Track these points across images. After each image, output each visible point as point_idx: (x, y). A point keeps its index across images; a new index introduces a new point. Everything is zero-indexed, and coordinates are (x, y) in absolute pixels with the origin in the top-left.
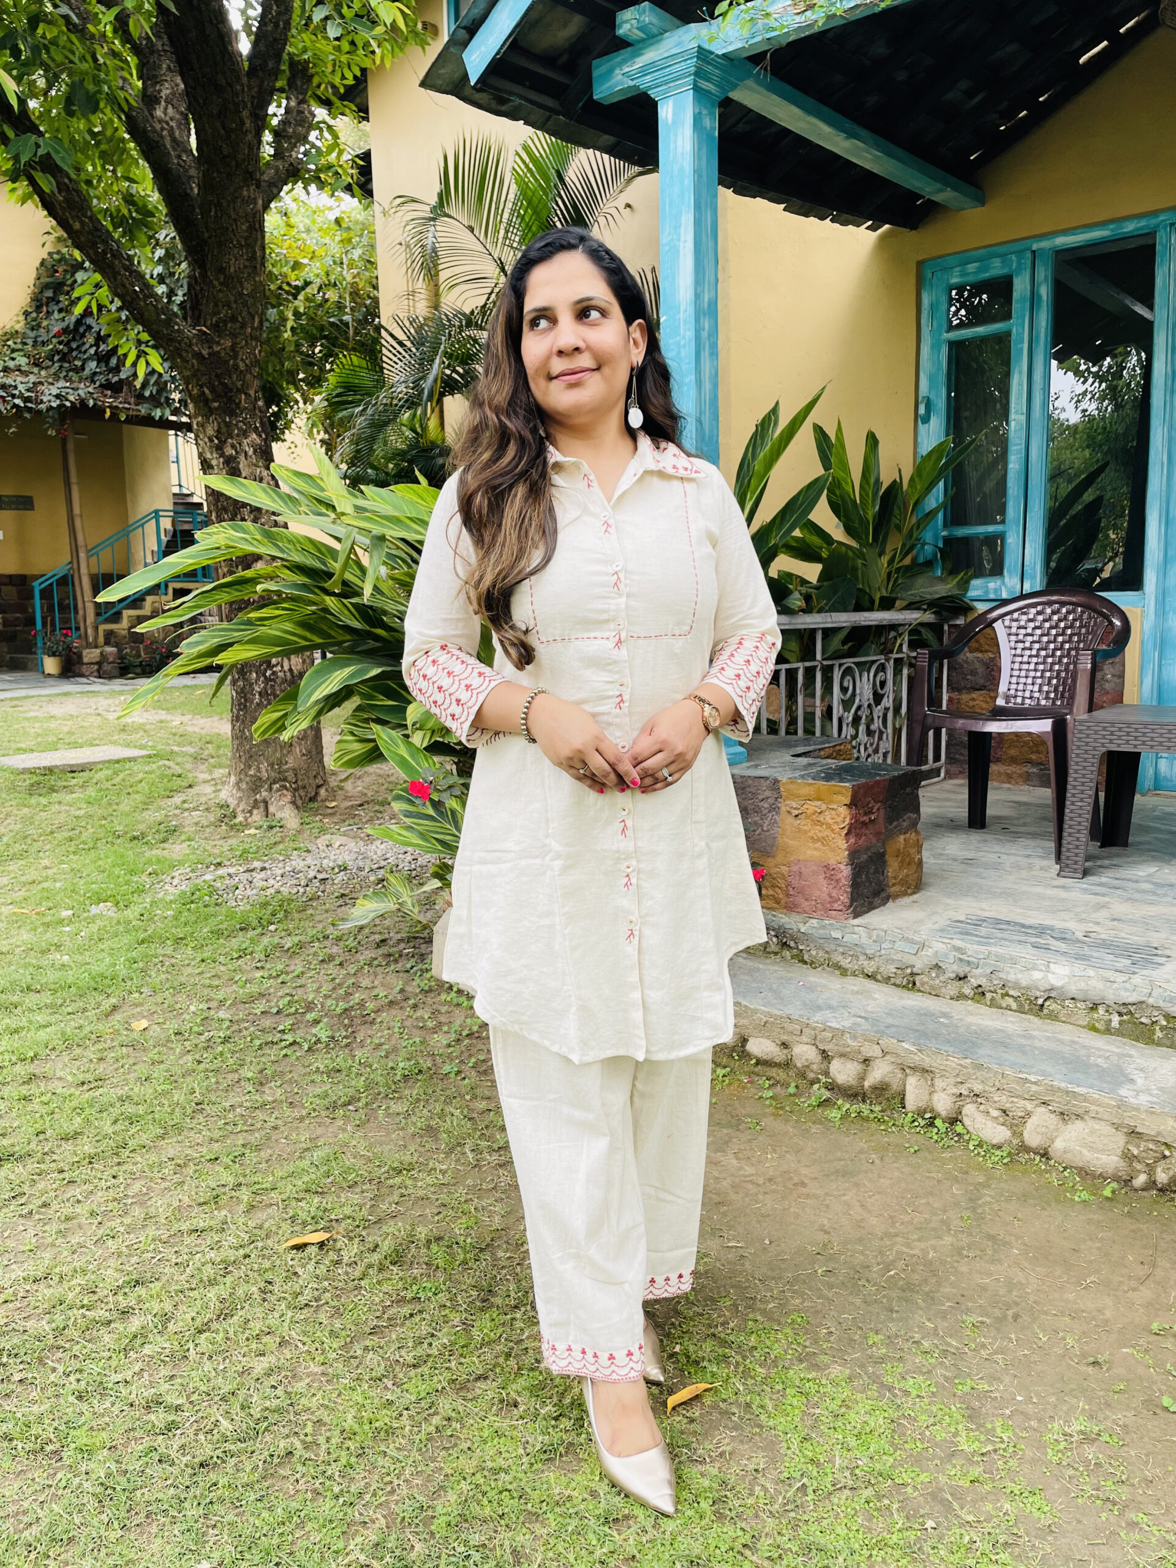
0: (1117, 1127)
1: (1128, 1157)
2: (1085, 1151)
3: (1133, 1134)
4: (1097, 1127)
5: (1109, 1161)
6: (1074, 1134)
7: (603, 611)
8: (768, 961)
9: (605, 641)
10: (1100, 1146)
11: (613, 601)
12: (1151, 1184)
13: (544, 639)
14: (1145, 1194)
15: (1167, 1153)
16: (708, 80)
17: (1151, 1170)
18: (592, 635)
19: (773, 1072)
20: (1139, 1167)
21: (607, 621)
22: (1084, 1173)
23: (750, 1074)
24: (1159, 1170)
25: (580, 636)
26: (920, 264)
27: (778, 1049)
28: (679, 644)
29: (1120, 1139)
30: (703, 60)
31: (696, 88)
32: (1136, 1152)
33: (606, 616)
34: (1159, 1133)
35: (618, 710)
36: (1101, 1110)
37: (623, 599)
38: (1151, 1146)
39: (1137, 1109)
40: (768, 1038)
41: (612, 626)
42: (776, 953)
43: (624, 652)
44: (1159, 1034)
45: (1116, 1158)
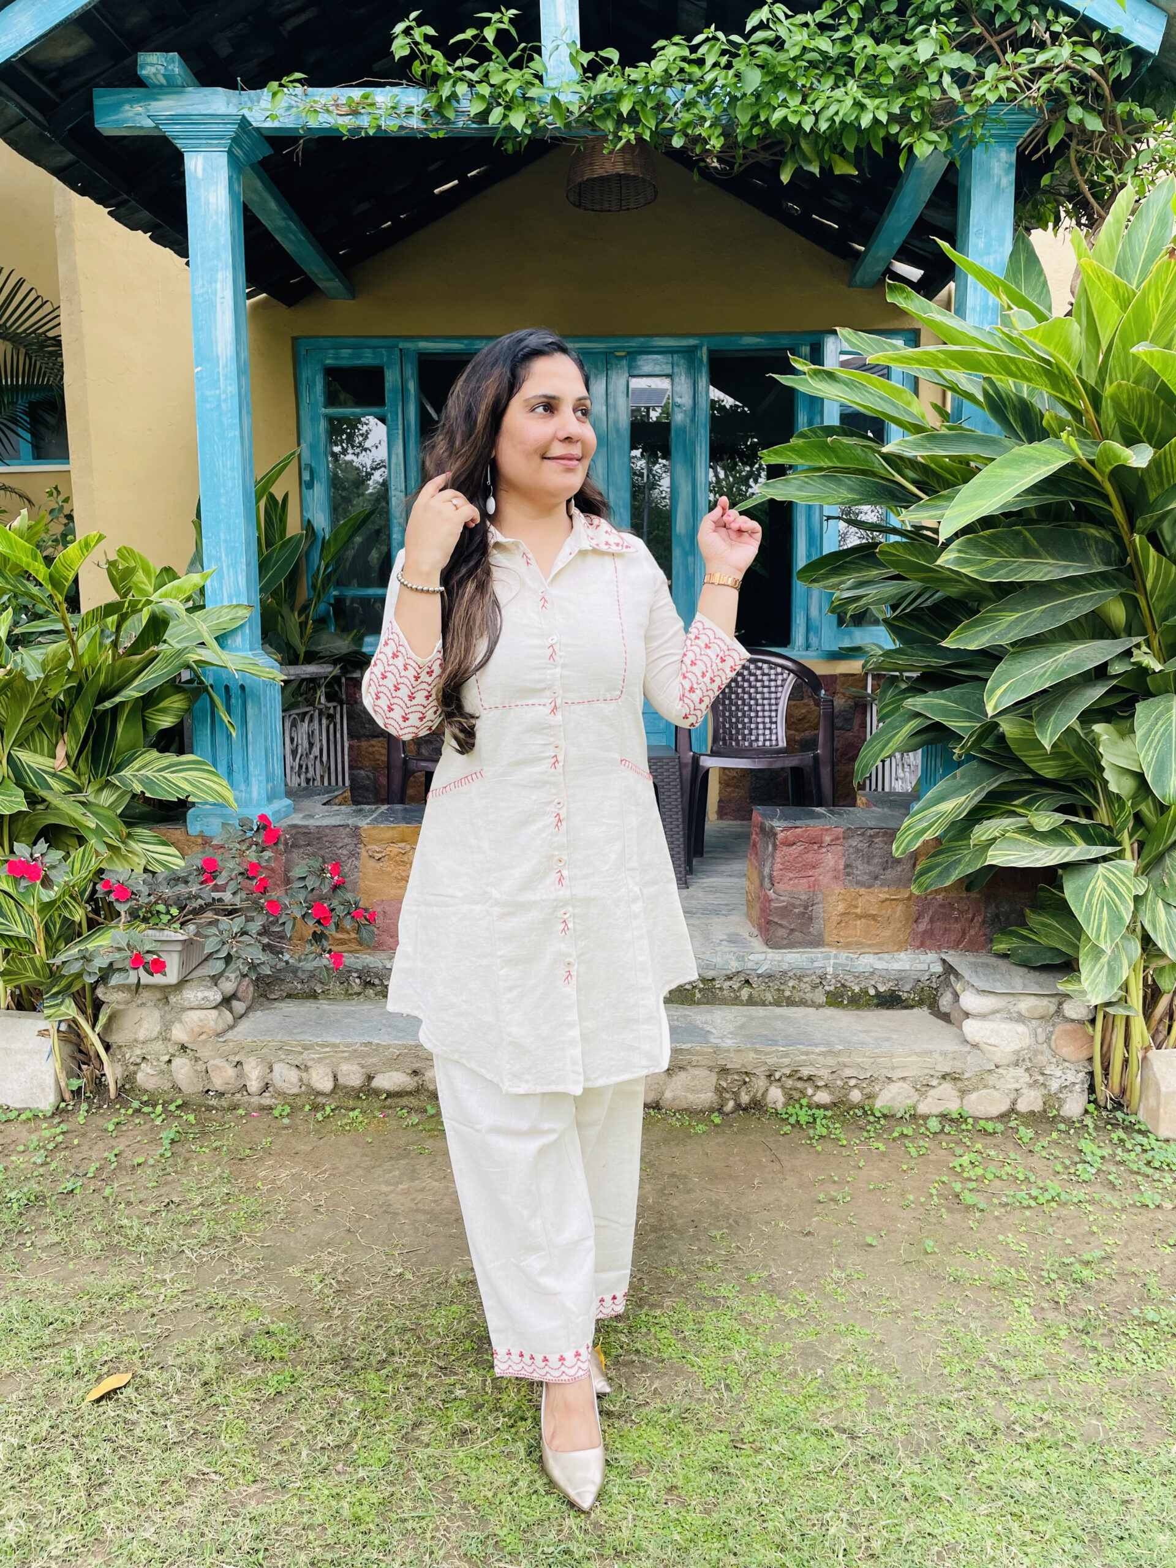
0: (710, 1069)
1: (719, 1090)
2: (688, 1095)
3: (724, 1071)
4: (697, 1073)
5: (706, 1097)
6: (679, 1083)
7: (540, 681)
8: (353, 1002)
9: (542, 707)
10: (699, 1087)
11: (549, 672)
12: (738, 1106)
13: (486, 706)
14: (734, 1115)
15: (747, 1079)
16: (241, 148)
17: (736, 1095)
18: (530, 702)
19: (404, 1101)
20: (727, 1096)
21: (544, 689)
22: (691, 1112)
23: (382, 1109)
24: (743, 1094)
25: (519, 703)
26: (294, 339)
27: (408, 1078)
28: (609, 708)
29: (713, 1077)
30: (243, 129)
31: (230, 152)
32: (725, 1085)
33: (542, 685)
34: (743, 1066)
35: (553, 769)
36: (700, 1058)
37: (558, 670)
38: (736, 1077)
39: (728, 1051)
40: (397, 1070)
41: (548, 693)
42: (359, 994)
43: (559, 716)
44: (698, 995)
45: (710, 1094)
